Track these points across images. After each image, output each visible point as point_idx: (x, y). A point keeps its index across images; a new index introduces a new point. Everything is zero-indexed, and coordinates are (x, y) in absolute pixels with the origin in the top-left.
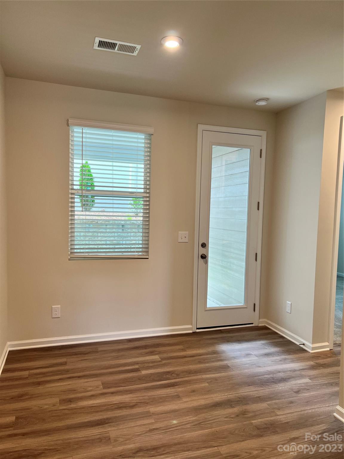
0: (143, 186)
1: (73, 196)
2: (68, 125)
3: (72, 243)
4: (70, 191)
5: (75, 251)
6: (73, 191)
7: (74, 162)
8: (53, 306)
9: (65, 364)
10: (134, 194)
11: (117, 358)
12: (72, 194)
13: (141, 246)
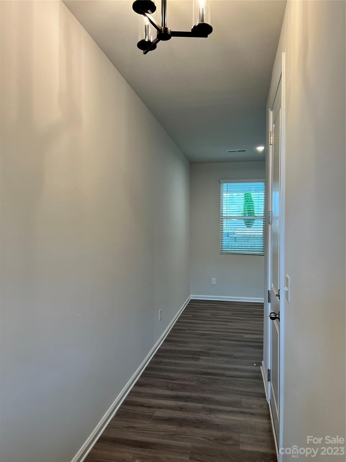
0: (263, 213)
1: (222, 220)
2: (220, 183)
3: (222, 245)
4: (221, 217)
5: (224, 249)
6: (223, 217)
7: (223, 202)
8: (212, 279)
9: (216, 306)
10: (257, 217)
11: (244, 307)
12: (222, 219)
13: (262, 248)
